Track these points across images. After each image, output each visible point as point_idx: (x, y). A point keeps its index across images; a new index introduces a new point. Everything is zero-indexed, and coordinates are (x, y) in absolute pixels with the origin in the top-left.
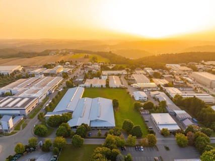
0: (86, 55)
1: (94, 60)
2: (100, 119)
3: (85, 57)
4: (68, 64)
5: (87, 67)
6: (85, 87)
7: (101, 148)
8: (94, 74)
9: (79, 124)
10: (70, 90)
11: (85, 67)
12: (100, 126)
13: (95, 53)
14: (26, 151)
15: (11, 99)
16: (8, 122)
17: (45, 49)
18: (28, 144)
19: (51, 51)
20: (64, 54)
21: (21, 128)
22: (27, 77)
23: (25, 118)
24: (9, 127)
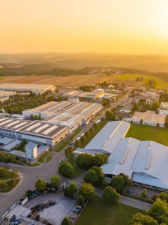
0: (140, 76)
1: (151, 84)
2: (148, 172)
3: (138, 80)
4: (112, 88)
5: (138, 95)
6: (132, 122)
7: (142, 216)
8: (148, 105)
9: (116, 172)
10: (110, 124)
11: (136, 94)
12: (146, 183)
13: (153, 74)
14: (46, 189)
15: (39, 124)
16: (32, 151)
17: (85, 66)
18: (50, 182)
19: (91, 69)
20: (108, 74)
21: (45, 161)
22: (59, 100)
23: (50, 150)
24: (32, 157)
